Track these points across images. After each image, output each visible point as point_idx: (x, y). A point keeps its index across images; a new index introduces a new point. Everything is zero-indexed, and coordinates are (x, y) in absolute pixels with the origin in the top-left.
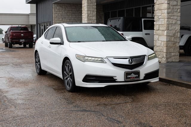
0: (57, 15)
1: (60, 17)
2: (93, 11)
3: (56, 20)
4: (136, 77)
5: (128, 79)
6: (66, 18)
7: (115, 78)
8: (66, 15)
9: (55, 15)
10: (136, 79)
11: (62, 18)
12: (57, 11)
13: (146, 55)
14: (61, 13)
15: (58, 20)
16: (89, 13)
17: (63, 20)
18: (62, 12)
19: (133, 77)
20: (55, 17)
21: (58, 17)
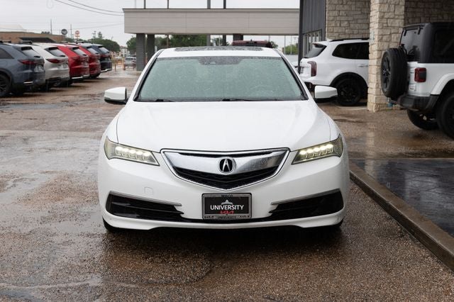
0: (336, 13)
1: (343, 19)
2: (395, 5)
3: (333, 25)
4: (236, 211)
5: (211, 215)
6: (360, 21)
7: (178, 209)
8: (360, 13)
9: (331, 14)
10: (238, 216)
11: (348, 21)
12: (336, 5)
13: (289, 149)
14: (346, 7)
15: (338, 25)
16: (386, 9)
17: (352, 25)
18: (350, 6)
19: (229, 210)
20: (332, 18)
21: (338, 18)
